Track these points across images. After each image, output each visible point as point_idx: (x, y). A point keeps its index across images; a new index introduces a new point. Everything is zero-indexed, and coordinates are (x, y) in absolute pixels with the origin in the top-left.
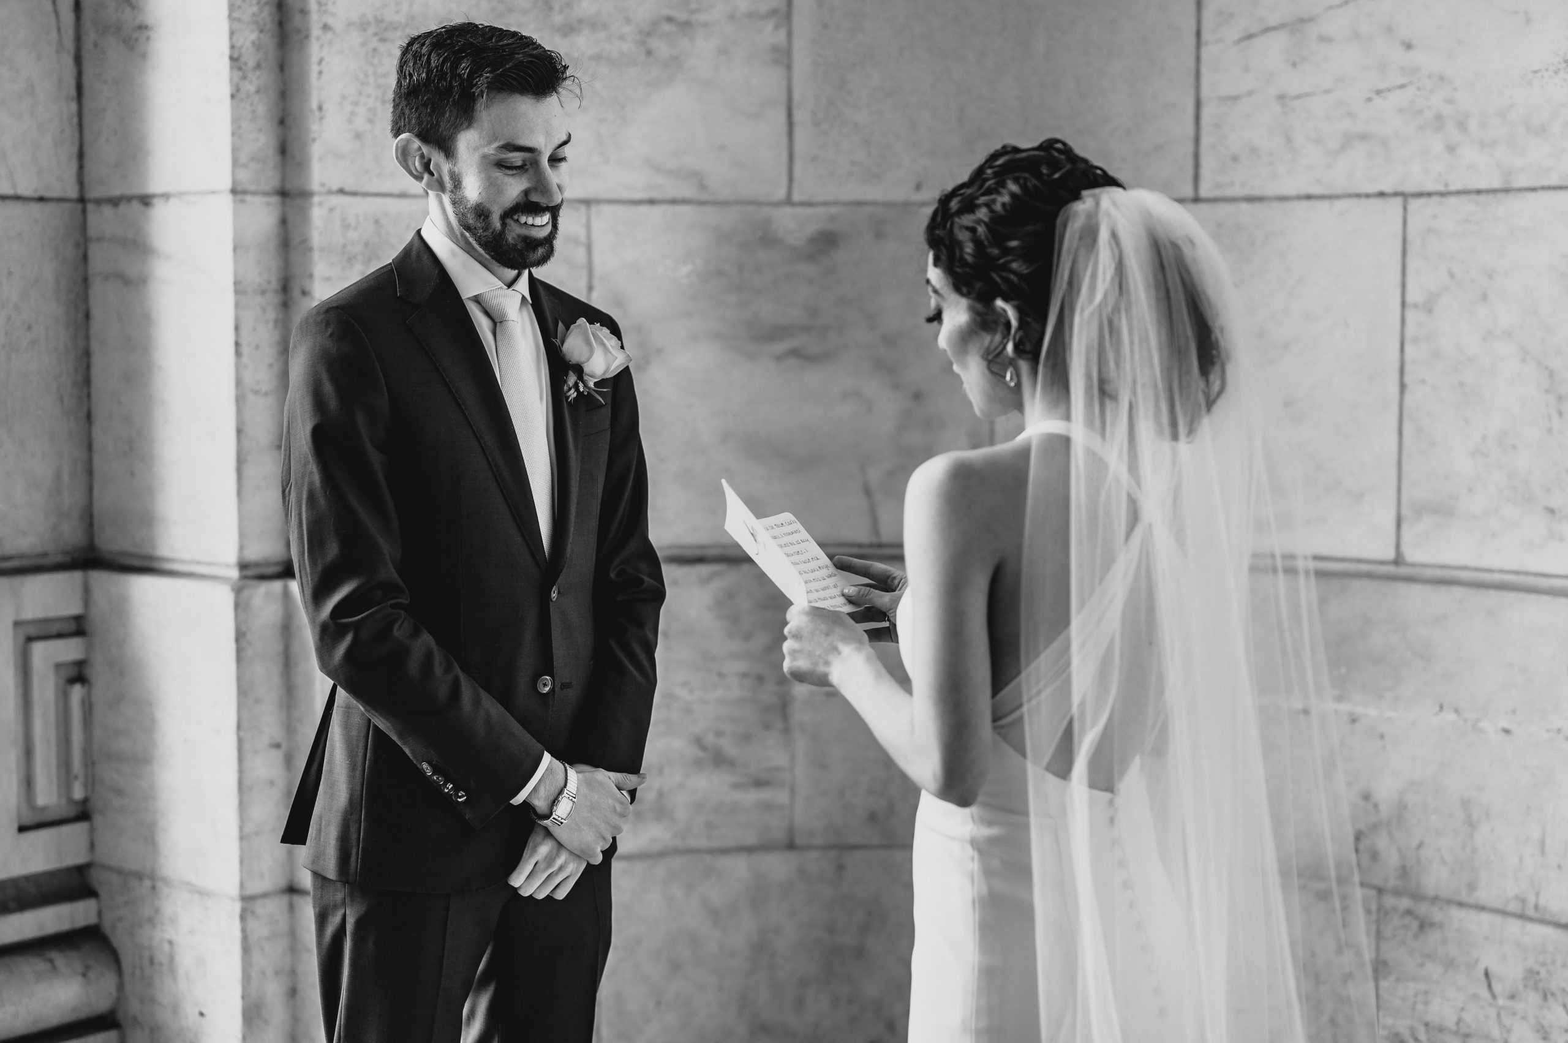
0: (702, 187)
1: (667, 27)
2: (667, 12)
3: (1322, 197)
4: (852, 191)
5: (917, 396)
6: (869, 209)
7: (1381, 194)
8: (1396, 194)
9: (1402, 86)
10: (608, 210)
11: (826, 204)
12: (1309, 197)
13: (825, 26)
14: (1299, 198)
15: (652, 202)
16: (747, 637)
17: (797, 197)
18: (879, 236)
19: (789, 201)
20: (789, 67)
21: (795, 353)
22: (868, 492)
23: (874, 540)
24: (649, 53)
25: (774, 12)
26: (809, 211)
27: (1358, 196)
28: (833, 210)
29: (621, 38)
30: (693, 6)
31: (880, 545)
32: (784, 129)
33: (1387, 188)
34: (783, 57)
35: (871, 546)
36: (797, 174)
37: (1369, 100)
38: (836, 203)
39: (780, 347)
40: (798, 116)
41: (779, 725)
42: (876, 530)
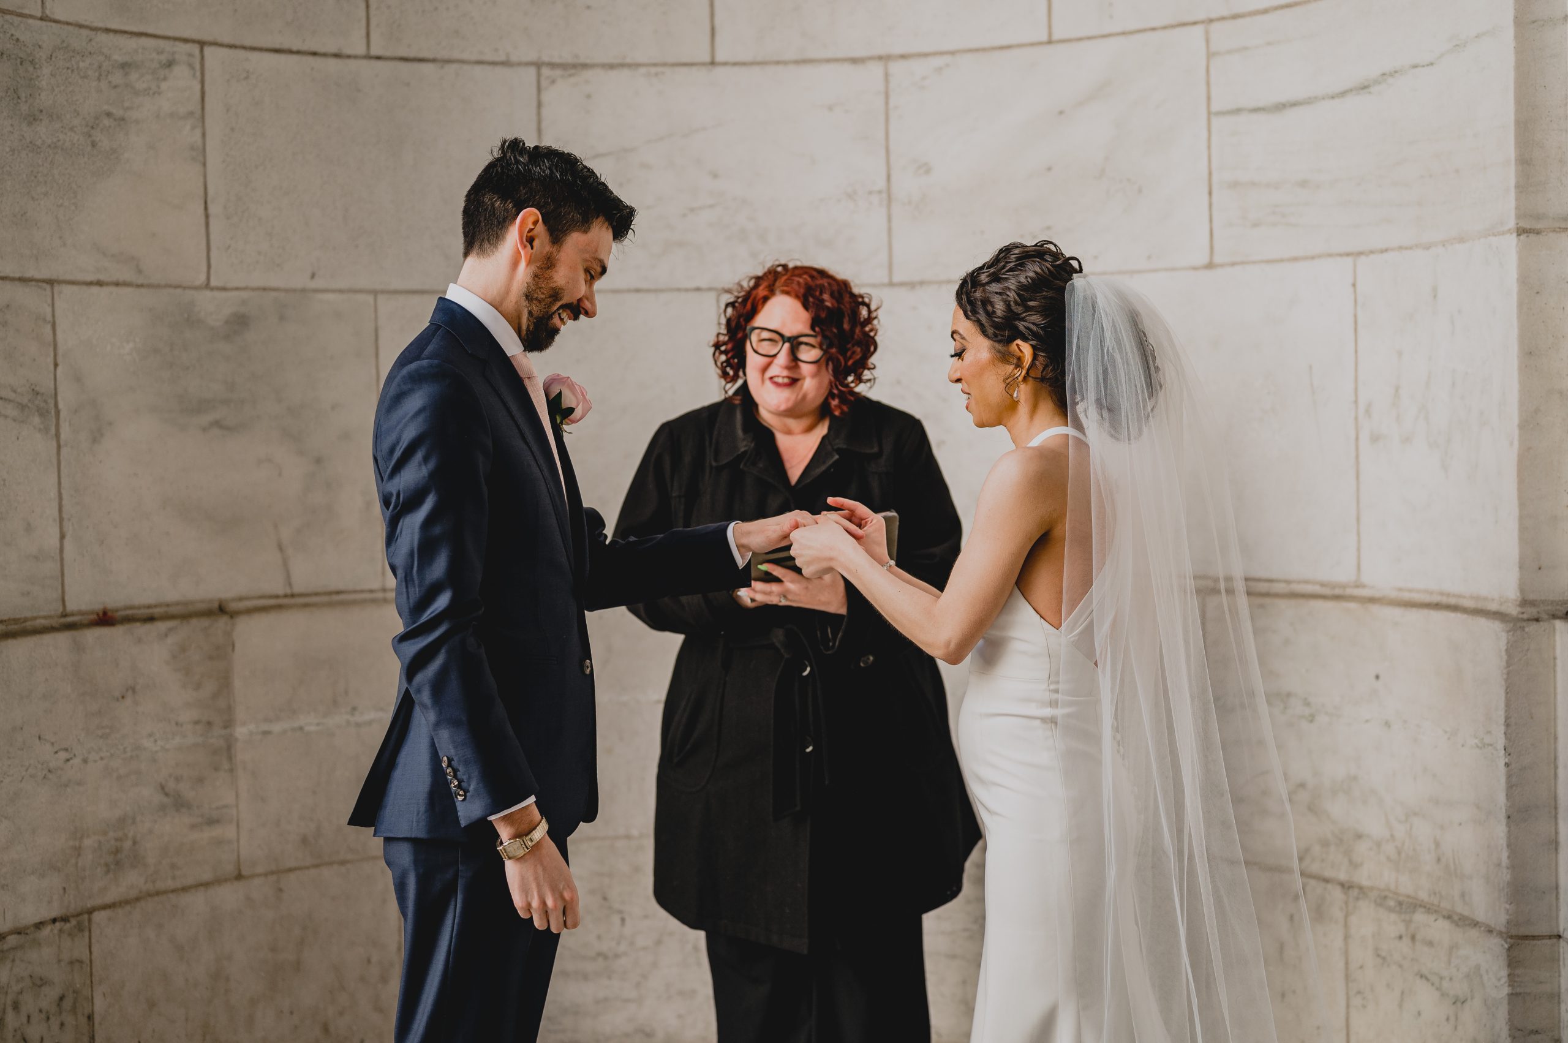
0: (140, 272)
1: (106, 122)
2: (106, 107)
3: (648, 291)
4: (258, 279)
5: (318, 461)
6: (273, 294)
7: (698, 289)
8: (710, 289)
9: (711, 206)
10: (67, 290)
11: (237, 289)
12: (638, 291)
13: (232, 130)
14: (629, 291)
15: (100, 283)
16: (198, 686)
17: (214, 282)
18: (282, 318)
19: (207, 286)
20: (204, 164)
21: (217, 424)
22: (281, 548)
23: (289, 592)
24: (94, 145)
25: (191, 113)
26: (224, 294)
27: (679, 290)
28: (244, 295)
29: (72, 129)
30: (127, 104)
31: (293, 596)
32: (202, 220)
33: (703, 284)
34: (200, 155)
35: (286, 596)
36: (213, 262)
37: (684, 215)
38: (245, 289)
39: (206, 419)
40: (212, 209)
41: (226, 766)
42: (289, 582)
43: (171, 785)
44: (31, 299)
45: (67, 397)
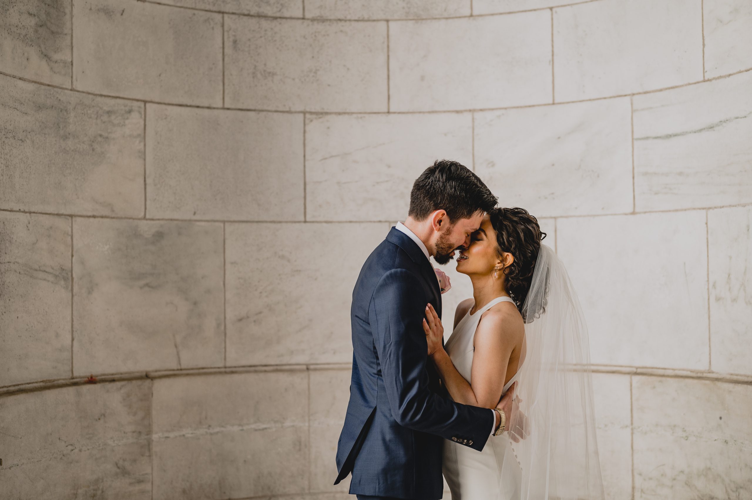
0: (113, 211)
1: (99, 139)
2: (99, 132)
3: (356, 222)
4: (168, 215)
5: (195, 303)
6: (175, 222)
7: (380, 222)
8: (386, 222)
9: (387, 181)
10: (79, 219)
11: (159, 220)
12: (351, 222)
13: (158, 143)
14: (346, 222)
15: (94, 217)
16: (135, 414)
17: (148, 216)
18: (179, 234)
19: (145, 218)
20: (145, 160)
21: (147, 285)
22: (176, 346)
23: (179, 368)
24: (93, 150)
25: (139, 135)
26: (152, 222)
27: (371, 222)
28: (162, 222)
29: (83, 142)
30: (109, 131)
31: (181, 370)
32: (143, 186)
33: (382, 219)
34: (143, 155)
35: (178, 370)
36: (148, 207)
37: (374, 186)
38: (162, 219)
39: (142, 282)
40: (148, 181)
41: (147, 454)
42: (179, 363)
43: (121, 463)
44: (62, 224)
45: (77, 271)
